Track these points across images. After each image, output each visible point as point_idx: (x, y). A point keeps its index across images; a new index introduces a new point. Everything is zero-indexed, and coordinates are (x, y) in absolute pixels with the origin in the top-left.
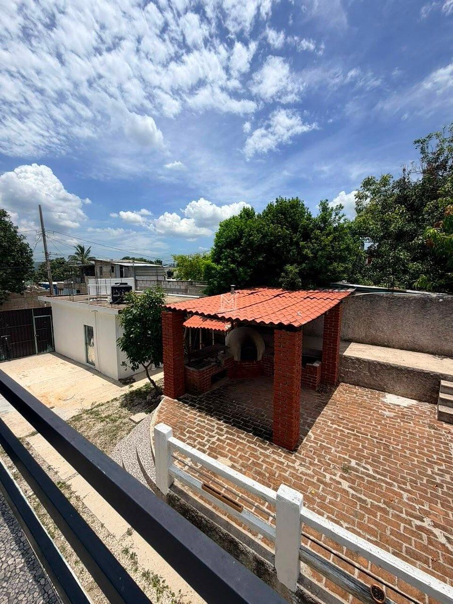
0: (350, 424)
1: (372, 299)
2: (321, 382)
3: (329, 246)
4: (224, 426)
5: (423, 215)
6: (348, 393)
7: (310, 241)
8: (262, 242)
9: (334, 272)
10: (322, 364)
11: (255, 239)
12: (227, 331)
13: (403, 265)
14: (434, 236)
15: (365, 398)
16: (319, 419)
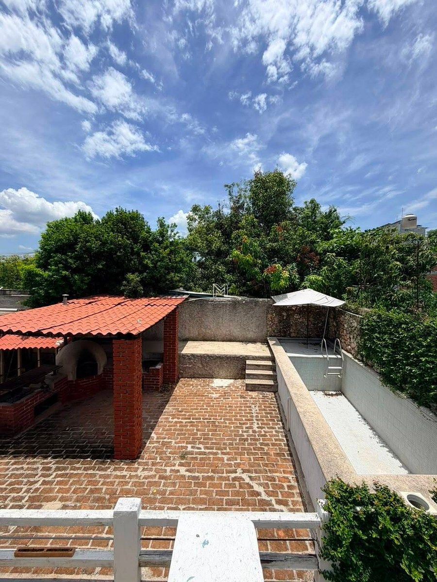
0: (188, 414)
1: (202, 303)
2: (164, 382)
3: (166, 258)
4: (51, 463)
5: (232, 240)
6: (186, 387)
7: (150, 252)
8: (101, 249)
9: (172, 281)
10: (164, 365)
11: (93, 246)
12: (58, 348)
13: (222, 276)
14: (238, 256)
15: (199, 387)
16: (162, 418)
